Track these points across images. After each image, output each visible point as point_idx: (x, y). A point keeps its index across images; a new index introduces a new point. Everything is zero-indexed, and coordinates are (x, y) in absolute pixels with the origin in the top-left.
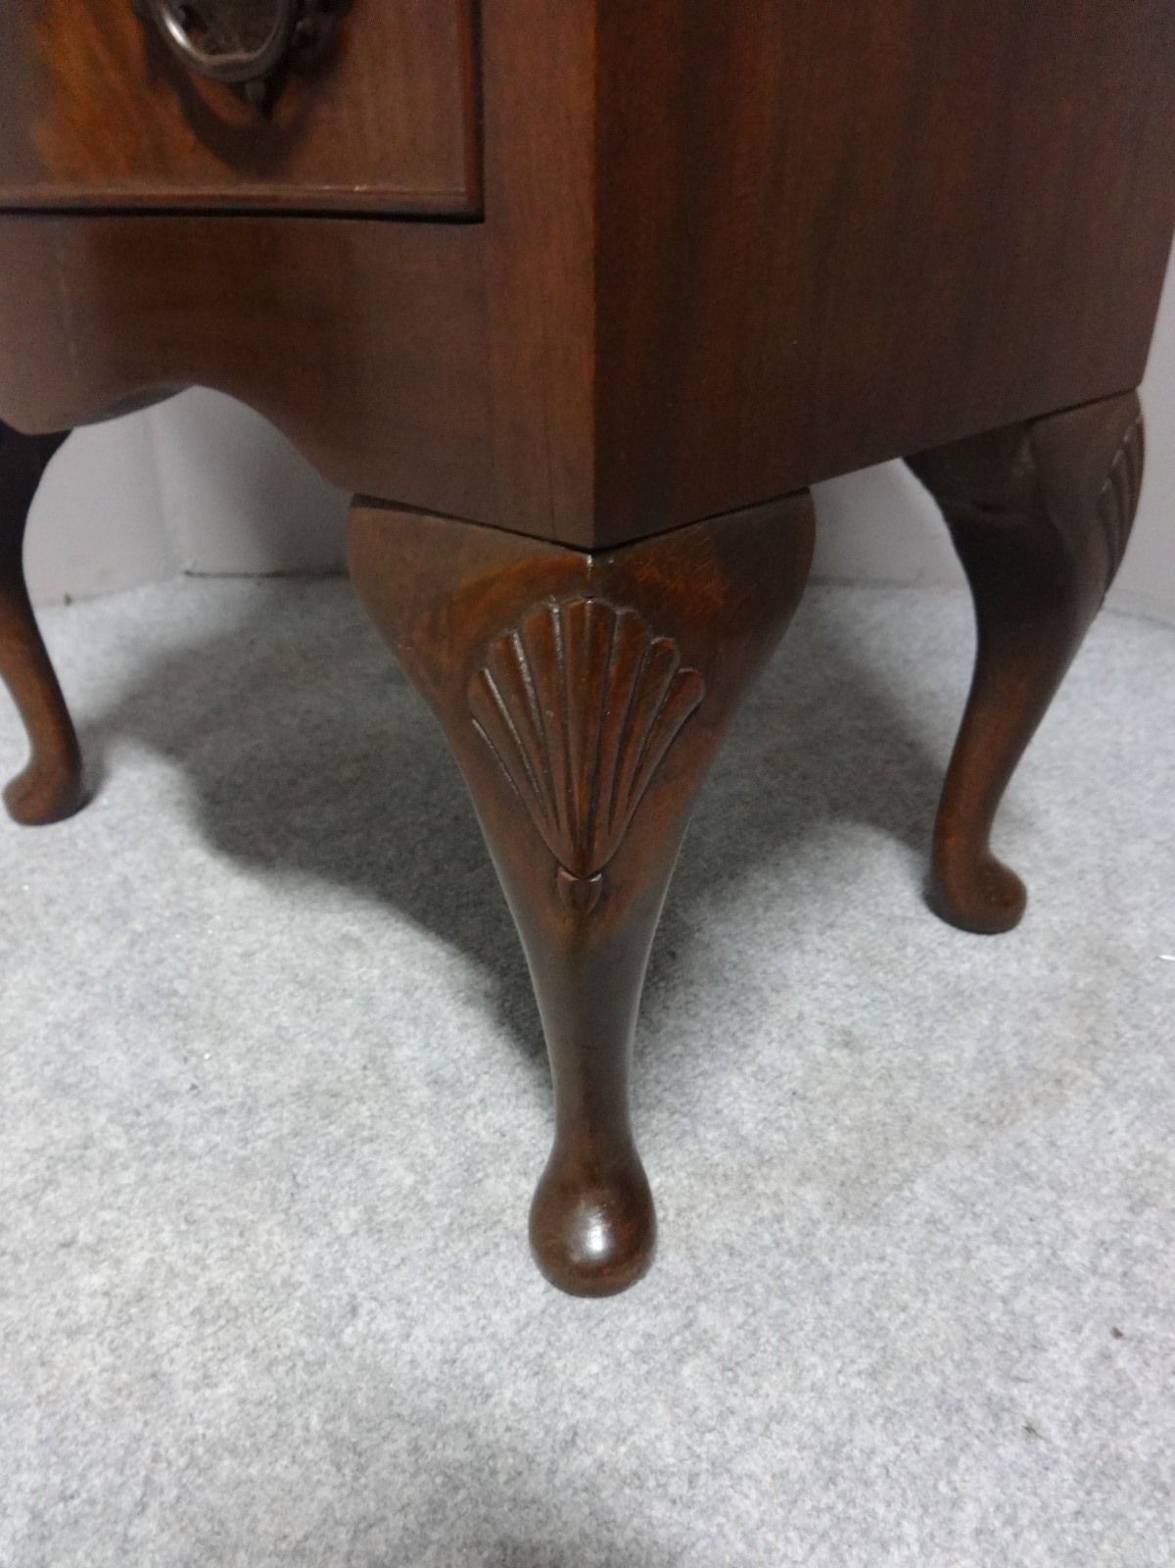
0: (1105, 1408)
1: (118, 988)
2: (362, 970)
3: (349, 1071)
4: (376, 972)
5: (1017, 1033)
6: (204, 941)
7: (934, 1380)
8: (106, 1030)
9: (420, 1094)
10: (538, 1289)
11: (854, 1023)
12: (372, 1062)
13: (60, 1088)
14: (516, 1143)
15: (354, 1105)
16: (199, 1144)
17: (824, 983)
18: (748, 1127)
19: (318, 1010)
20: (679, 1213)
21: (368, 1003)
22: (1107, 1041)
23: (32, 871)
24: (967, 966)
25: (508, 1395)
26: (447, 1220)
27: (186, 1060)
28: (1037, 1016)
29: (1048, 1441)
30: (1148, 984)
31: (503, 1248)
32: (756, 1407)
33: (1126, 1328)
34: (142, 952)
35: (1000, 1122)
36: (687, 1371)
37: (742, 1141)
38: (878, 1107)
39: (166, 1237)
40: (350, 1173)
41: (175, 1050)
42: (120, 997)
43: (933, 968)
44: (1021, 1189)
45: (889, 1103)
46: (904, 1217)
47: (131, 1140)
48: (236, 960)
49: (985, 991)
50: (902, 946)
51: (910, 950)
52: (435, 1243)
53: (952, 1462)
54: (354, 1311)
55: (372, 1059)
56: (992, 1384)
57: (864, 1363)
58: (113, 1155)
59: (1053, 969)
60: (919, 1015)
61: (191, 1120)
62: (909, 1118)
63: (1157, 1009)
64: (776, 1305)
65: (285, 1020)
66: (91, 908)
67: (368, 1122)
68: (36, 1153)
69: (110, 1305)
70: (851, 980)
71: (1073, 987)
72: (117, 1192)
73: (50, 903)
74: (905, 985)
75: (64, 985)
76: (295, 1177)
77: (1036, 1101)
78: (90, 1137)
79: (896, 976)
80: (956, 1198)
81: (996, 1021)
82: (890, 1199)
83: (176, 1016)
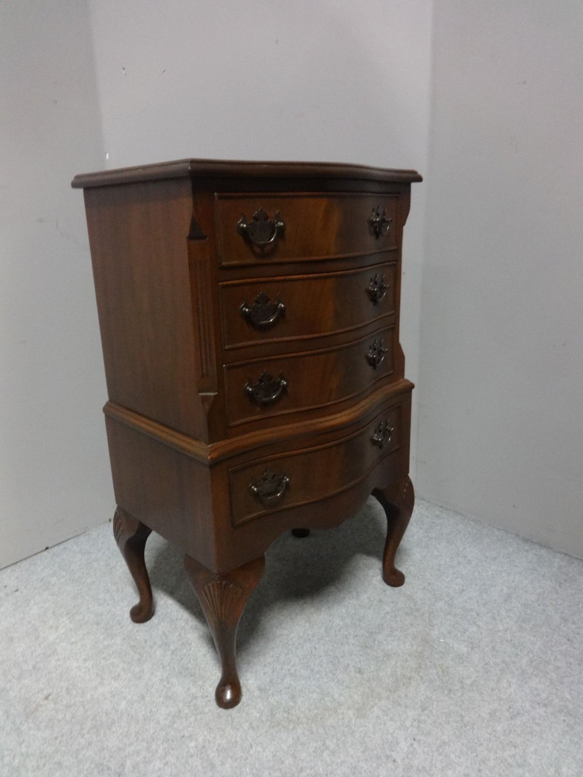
0: (410, 756)
1: (173, 668)
5: (401, 666)
6: (191, 651)
7: (375, 752)
8: (174, 680)
9: (257, 693)
11: (361, 666)
13: (168, 697)
16: (206, 710)
18: (336, 696)
20: (321, 719)
22: (423, 667)
24: (390, 646)
25: (287, 762)
26: (268, 724)
28: (406, 660)
29: (398, 762)
30: (436, 649)
31: (282, 730)
32: (339, 761)
33: (417, 738)
34: (176, 656)
35: (395, 690)
36: (324, 754)
37: (334, 700)
38: (366, 689)
39: (206, 733)
40: (244, 714)
41: (193, 685)
42: (175, 671)
44: (398, 708)
45: (369, 688)
46: (371, 716)
47: (190, 710)
49: (394, 653)
50: (374, 642)
51: (376, 642)
52: (267, 730)
53: (378, 768)
54: (251, 746)
56: (388, 752)
57: (362, 750)
58: (187, 714)
60: (378, 662)
61: (203, 704)
62: (373, 691)
63: (436, 656)
64: (343, 738)
66: (158, 643)
67: (246, 701)
68: (169, 715)
69: (197, 750)
70: (361, 653)
71: (417, 652)
72: (191, 723)
73: (146, 641)
74: (375, 653)
75: (159, 668)
76: (232, 717)
77: (404, 684)
78: (180, 710)
79: (372, 651)
80: (383, 711)
81: (396, 662)
82: (368, 712)
83: (191, 675)
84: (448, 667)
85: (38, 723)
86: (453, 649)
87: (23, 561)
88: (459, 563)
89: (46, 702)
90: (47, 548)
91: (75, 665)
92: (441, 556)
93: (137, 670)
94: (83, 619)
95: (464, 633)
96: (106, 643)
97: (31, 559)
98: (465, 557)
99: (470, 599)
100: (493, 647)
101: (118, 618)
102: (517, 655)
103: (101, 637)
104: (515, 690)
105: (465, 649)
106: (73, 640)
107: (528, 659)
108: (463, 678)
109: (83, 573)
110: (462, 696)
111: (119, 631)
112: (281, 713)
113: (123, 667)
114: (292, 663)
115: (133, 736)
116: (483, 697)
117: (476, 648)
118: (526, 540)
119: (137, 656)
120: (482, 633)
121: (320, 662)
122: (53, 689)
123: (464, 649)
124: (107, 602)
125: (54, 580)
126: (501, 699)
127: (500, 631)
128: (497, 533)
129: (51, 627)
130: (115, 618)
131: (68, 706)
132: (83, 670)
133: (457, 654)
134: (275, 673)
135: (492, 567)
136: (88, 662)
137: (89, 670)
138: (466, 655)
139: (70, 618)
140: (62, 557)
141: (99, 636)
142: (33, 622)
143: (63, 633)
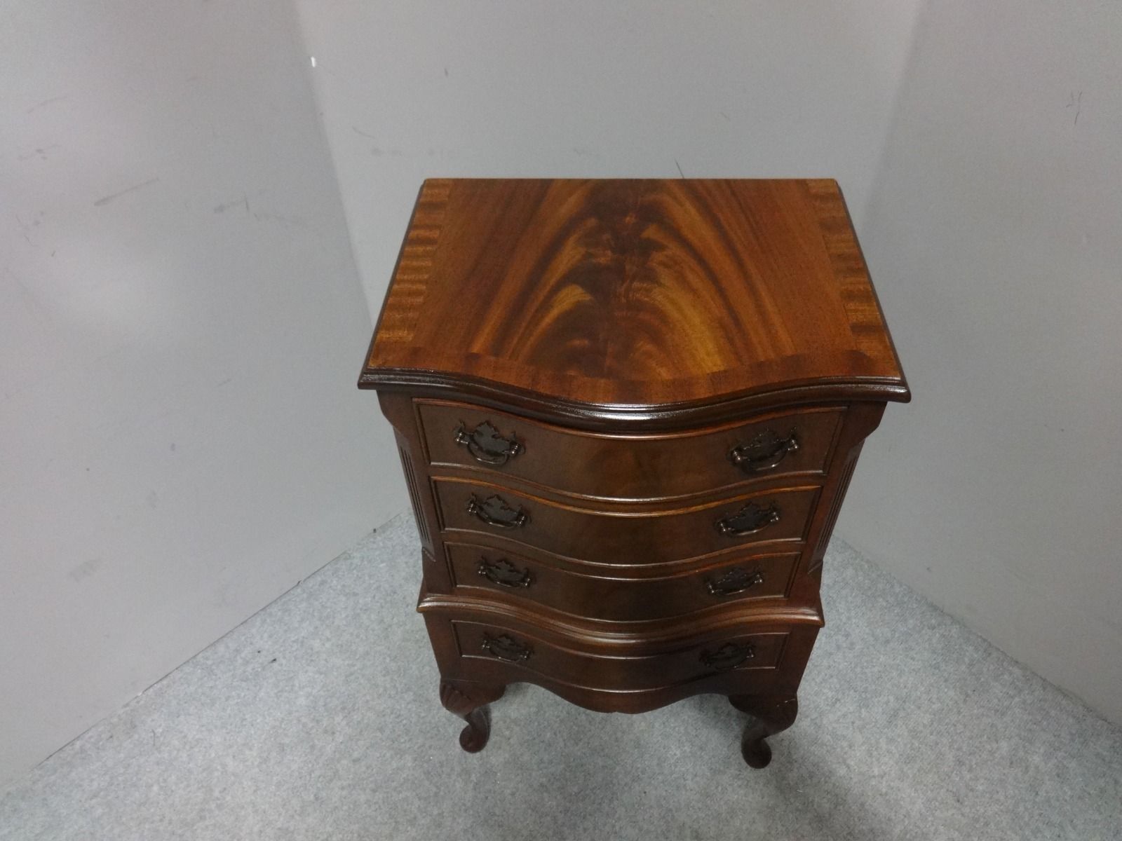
1: (477, 812)
5: (747, 830)
11: (700, 827)
28: (754, 821)
30: (791, 803)
34: (479, 793)
48: (510, 797)
51: (720, 788)
63: (791, 815)
66: (456, 768)
70: (700, 805)
71: (768, 807)
73: (442, 765)
75: (460, 810)
81: (741, 824)
83: (499, 826)
86: (813, 806)
90: (300, 582)
91: (363, 798)
93: (435, 812)
94: (363, 719)
95: (829, 778)
96: (394, 765)
97: (283, 598)
98: (847, 635)
99: (844, 716)
101: (404, 722)
103: (388, 755)
106: (356, 755)
109: (352, 634)
113: (419, 806)
114: (617, 816)
119: (434, 789)
121: (651, 817)
124: (388, 691)
125: (317, 644)
129: (326, 732)
130: (401, 722)
132: (373, 807)
134: (597, 831)
135: (882, 658)
136: (377, 793)
137: (380, 806)
138: (827, 815)
139: (346, 716)
140: (321, 601)
141: (385, 753)
142: (304, 720)
143: (341, 743)
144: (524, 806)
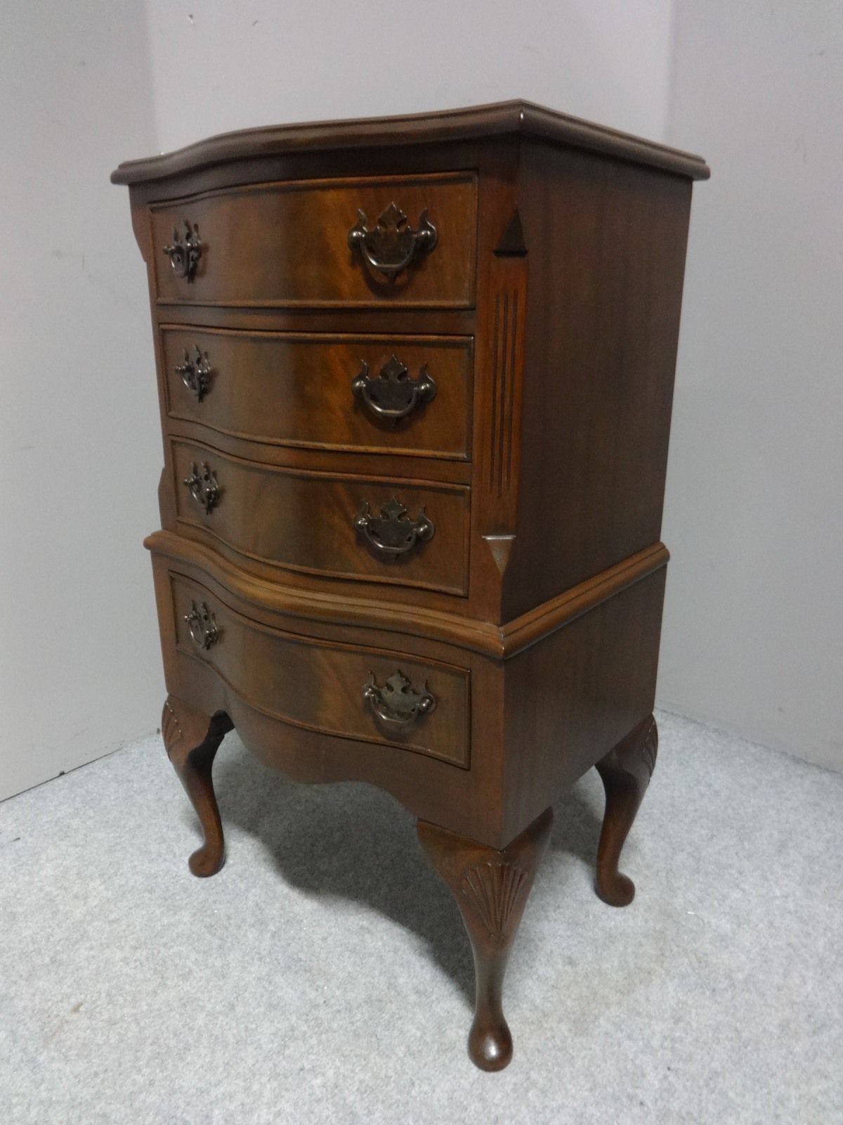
0: (665, 1094)
1: (276, 959)
2: (374, 943)
3: (383, 991)
4: (380, 943)
5: (634, 953)
6: (303, 933)
7: (610, 1090)
8: (279, 979)
9: (413, 998)
10: (474, 1071)
11: (572, 953)
12: (391, 986)
13: (271, 1007)
14: (454, 1015)
15: (389, 1004)
16: (335, 1026)
17: (559, 936)
18: (538, 1001)
19: (362, 964)
21: (381, 959)
22: (667, 954)
23: (215, 902)
24: (613, 923)
25: (473, 1108)
26: (436, 1048)
27: (317, 990)
28: (641, 944)
29: (647, 1107)
30: (683, 926)
31: (459, 1057)
32: (554, 1104)
33: (672, 1066)
34: (279, 941)
35: (629, 992)
36: (530, 1094)
37: (536, 1008)
38: (584, 989)
39: (338, 1063)
40: (396, 1033)
41: (310, 986)
42: (279, 963)
43: (600, 925)
44: (637, 1018)
45: (588, 987)
46: (597, 1033)
47: (309, 1026)
48: (320, 942)
49: (621, 934)
50: (587, 916)
51: (591, 917)
52: (434, 1057)
53: (618, 1116)
54: (413, 1084)
55: (390, 984)
56: (630, 1090)
57: (588, 1086)
58: (305, 1033)
59: (646, 921)
61: (328, 1016)
62: (595, 993)
63: (686, 937)
64: (556, 1069)
65: (350, 969)
66: (248, 920)
67: (397, 1011)
68: (275, 1034)
69: (327, 1090)
70: (569, 933)
71: (654, 930)
72: (312, 1047)
73: (229, 918)
74: (590, 934)
75: (253, 959)
76: (376, 1036)
77: (641, 982)
78: (293, 1026)
79: (586, 930)
80: (614, 1024)
81: (625, 948)
82: (591, 1026)
83: (305, 970)
84: (705, 954)
85: (64, 1050)
86: (710, 926)
87: (25, 794)
88: (702, 795)
89: (75, 1016)
90: (62, 774)
91: (119, 955)
92: (673, 784)
93: (218, 963)
94: (127, 883)
95: (723, 901)
96: (165, 921)
97: (38, 789)
98: (710, 786)
99: (726, 848)
100: (771, 924)
101: (182, 881)
102: (809, 934)
103: (158, 912)
104: (813, 989)
105: (728, 926)
106: (112, 917)
107: (826, 940)
108: (731, 971)
109: (122, 812)
110: (733, 998)
111: (185, 902)
112: (454, 1030)
113: (196, 959)
115: (221, 1069)
116: (766, 1000)
117: (744, 924)
118: (797, 760)
119: (218, 942)
120: (749, 901)
122: (86, 996)
123: (726, 926)
124: (163, 856)
125: (75, 823)
126: (793, 1003)
127: (776, 897)
128: (753, 750)
129: (76, 897)
130: (177, 882)
131: (112, 1023)
132: (132, 965)
133: (716, 934)
135: (753, 801)
136: (139, 951)
137: (141, 964)
138: (730, 934)
139: (105, 882)
140: (86, 787)
141: (155, 911)
142: (47, 889)
143: (96, 907)
144: (339, 949)
